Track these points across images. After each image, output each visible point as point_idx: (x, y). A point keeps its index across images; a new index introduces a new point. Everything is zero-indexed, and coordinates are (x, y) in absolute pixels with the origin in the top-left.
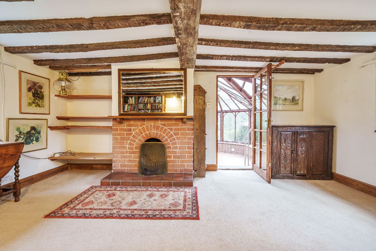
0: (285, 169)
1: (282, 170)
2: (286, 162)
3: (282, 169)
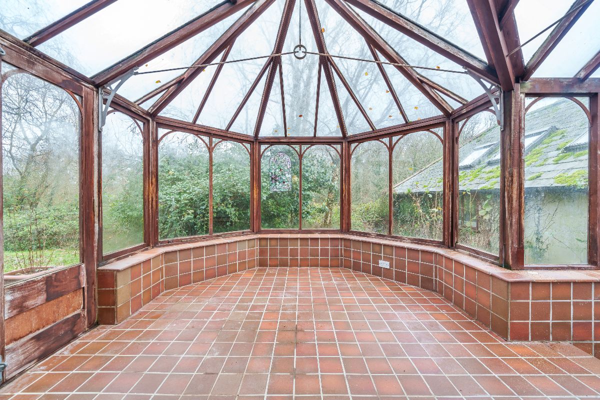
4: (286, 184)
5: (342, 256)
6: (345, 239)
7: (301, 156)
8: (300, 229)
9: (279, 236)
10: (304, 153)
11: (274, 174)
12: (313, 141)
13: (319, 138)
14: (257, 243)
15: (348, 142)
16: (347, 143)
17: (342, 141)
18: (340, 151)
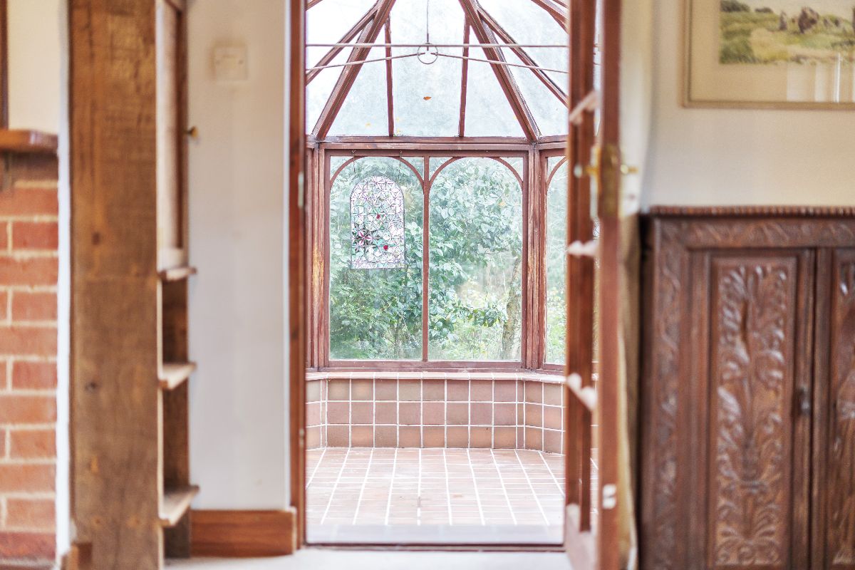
0: (747, 534)
1: (721, 540)
2: (753, 478)
3: (726, 533)
4: (390, 250)
5: (521, 422)
6: (529, 383)
7: (426, 185)
8: (425, 359)
9: (374, 375)
10: (434, 177)
11: (361, 227)
12: (458, 148)
13: (472, 140)
14: (324, 391)
15: (541, 152)
16: (537, 156)
17: (526, 147)
18: (521, 174)
